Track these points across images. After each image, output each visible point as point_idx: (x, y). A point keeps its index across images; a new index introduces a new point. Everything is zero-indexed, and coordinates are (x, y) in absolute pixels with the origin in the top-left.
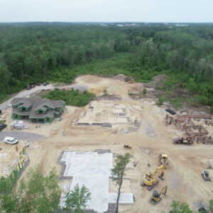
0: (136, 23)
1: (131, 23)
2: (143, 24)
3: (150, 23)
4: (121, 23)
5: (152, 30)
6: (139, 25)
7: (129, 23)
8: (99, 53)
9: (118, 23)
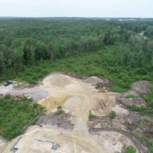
0: (134, 19)
1: (130, 18)
2: (140, 19)
3: (145, 19)
4: (122, 19)
5: (145, 25)
6: (136, 20)
7: (128, 18)
8: (86, 46)
9: (119, 18)
